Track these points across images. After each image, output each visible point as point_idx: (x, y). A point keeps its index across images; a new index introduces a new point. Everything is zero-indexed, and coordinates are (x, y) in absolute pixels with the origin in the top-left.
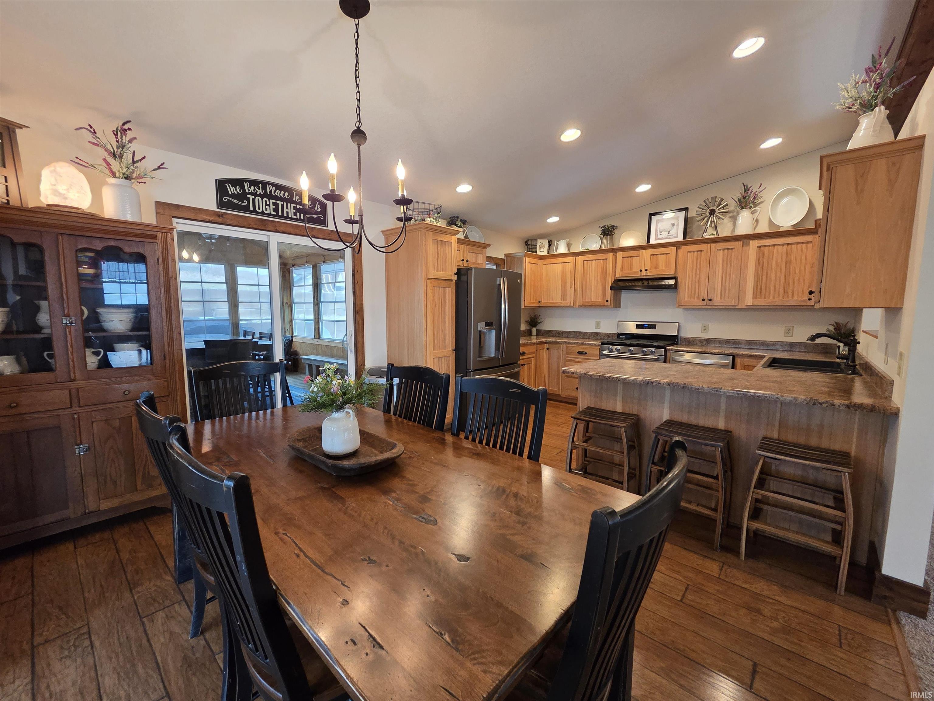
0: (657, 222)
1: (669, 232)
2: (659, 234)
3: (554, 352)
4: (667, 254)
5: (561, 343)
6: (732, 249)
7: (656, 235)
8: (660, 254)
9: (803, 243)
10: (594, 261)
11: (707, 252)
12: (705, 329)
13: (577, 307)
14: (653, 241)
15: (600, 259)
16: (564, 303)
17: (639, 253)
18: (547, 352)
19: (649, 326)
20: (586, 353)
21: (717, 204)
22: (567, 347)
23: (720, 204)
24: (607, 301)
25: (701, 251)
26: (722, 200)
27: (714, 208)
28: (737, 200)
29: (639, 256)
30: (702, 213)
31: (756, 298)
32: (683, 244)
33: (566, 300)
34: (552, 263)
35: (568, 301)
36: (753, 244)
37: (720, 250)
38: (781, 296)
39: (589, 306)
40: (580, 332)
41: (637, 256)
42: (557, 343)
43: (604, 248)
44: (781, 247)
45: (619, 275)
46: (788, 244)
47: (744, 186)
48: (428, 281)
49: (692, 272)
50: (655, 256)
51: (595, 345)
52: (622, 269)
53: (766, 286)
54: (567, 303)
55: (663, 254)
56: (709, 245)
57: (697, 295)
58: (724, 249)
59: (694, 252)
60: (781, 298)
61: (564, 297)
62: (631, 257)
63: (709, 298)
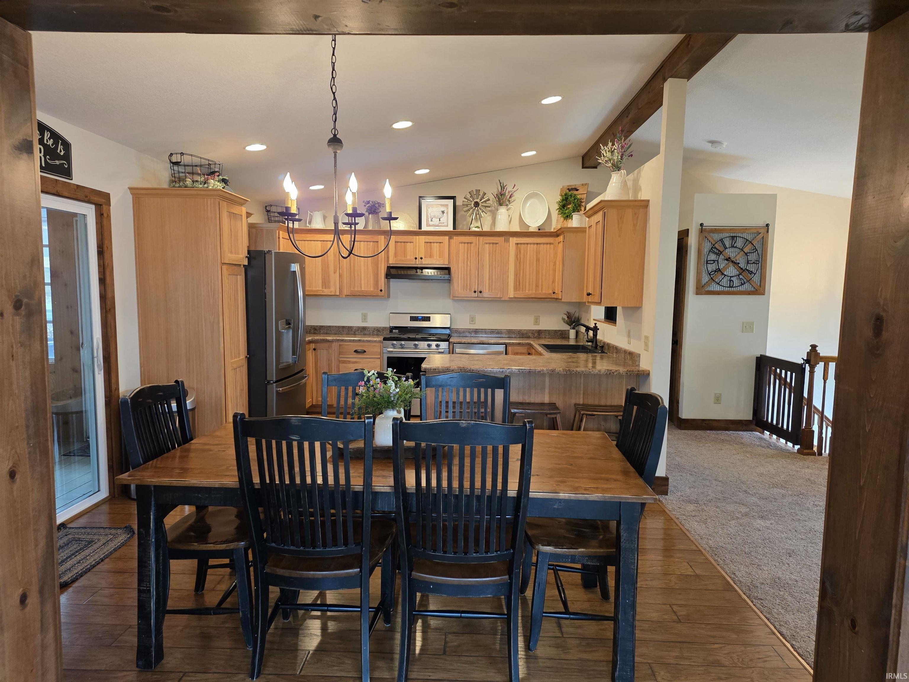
0: (427, 206)
1: (440, 219)
2: (430, 220)
3: (323, 354)
4: (440, 243)
5: (332, 341)
6: (496, 243)
7: (427, 220)
8: (434, 243)
9: (547, 244)
10: (362, 243)
11: (476, 245)
12: (472, 320)
13: (344, 296)
14: (424, 228)
15: (370, 242)
16: (327, 292)
17: (413, 239)
18: (314, 353)
19: (423, 318)
20: (365, 352)
21: (480, 197)
22: (340, 345)
23: (483, 198)
24: (381, 291)
25: (471, 243)
26: (485, 194)
27: (478, 200)
28: (495, 195)
29: (413, 242)
30: (468, 203)
31: (516, 291)
32: (455, 234)
33: (329, 287)
34: (308, 239)
35: (332, 289)
36: (513, 241)
37: (487, 243)
38: (534, 289)
39: (359, 295)
40: (343, 327)
41: (411, 242)
42: (328, 341)
43: (370, 228)
44: (532, 245)
45: (392, 262)
46: (537, 244)
47: (501, 183)
48: (224, 267)
49: (464, 263)
50: (429, 244)
51: (375, 341)
52: (396, 255)
53: (523, 281)
54: (331, 292)
55: (437, 243)
56: (478, 238)
57: (469, 287)
58: (490, 243)
59: (465, 243)
60: (534, 292)
61: (326, 283)
62: (404, 242)
63: (479, 290)
